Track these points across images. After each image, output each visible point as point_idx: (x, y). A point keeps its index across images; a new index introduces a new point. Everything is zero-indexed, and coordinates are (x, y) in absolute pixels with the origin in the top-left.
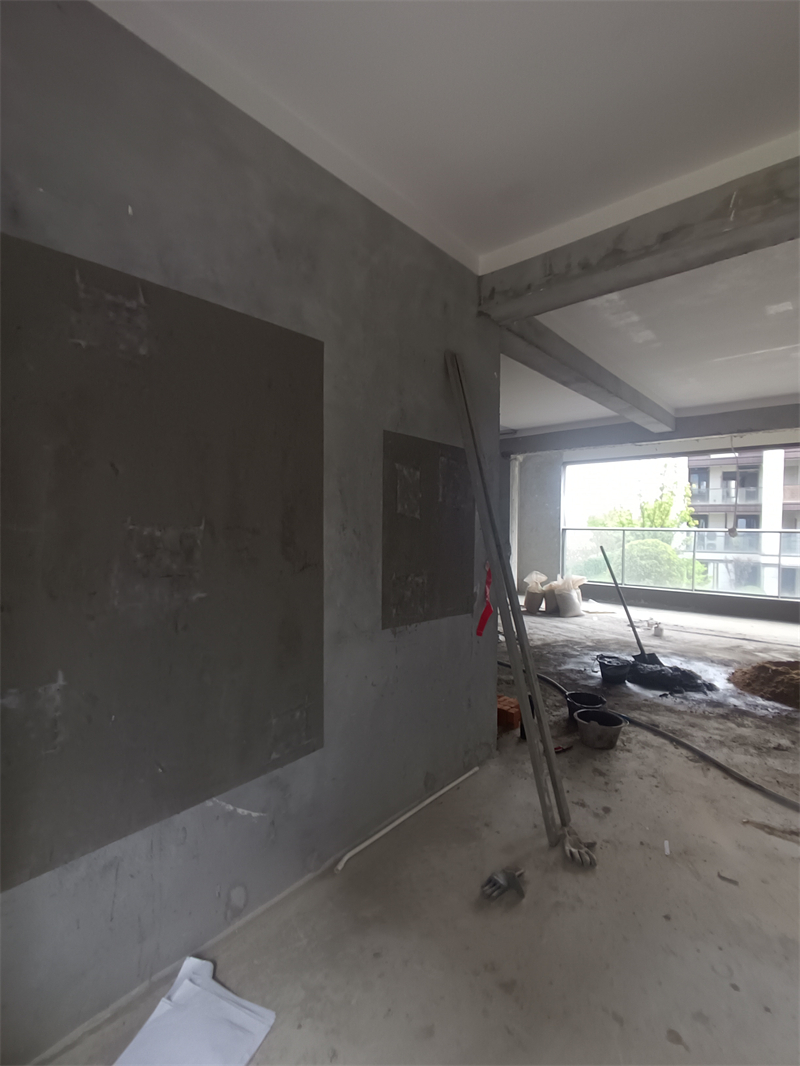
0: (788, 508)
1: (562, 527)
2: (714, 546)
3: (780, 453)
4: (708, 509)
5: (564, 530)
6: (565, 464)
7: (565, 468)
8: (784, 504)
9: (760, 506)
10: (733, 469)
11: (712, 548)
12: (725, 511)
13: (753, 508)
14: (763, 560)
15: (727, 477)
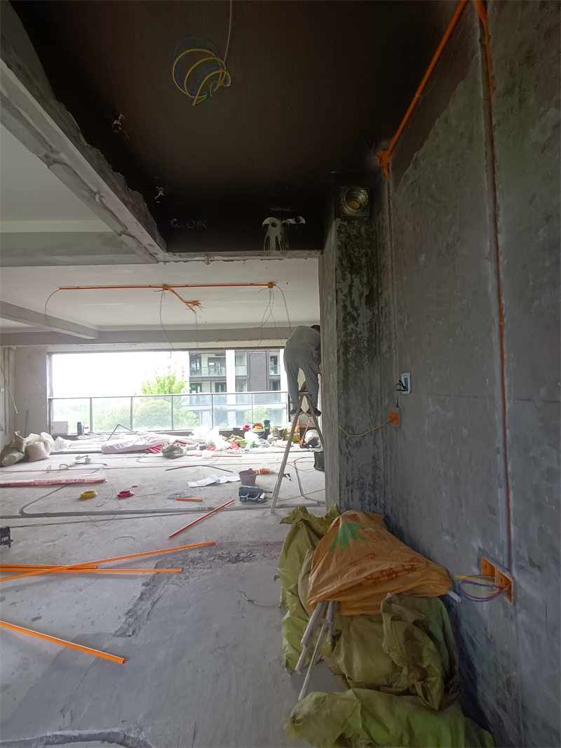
0: (238, 378)
1: (48, 397)
2: (205, 401)
3: (233, 351)
4: (201, 379)
5: (49, 399)
6: (50, 354)
7: (50, 356)
8: (236, 376)
9: (225, 377)
10: (213, 356)
11: (204, 403)
12: (210, 379)
13: (223, 379)
14: (229, 408)
15: (210, 360)
